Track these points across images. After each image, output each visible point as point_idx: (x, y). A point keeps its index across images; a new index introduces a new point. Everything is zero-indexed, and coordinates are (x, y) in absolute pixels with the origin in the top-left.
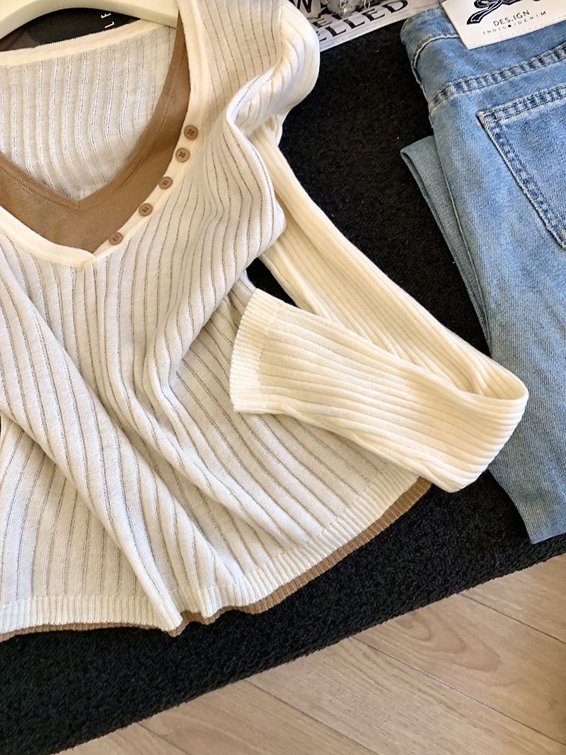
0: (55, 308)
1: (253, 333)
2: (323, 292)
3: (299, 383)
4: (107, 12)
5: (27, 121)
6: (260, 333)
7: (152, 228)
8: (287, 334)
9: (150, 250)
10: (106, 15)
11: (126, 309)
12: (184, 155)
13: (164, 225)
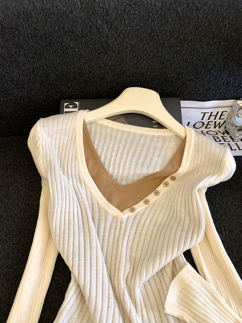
0: (102, 231)
1: (181, 281)
2: (210, 269)
3: (194, 310)
4: (156, 121)
5: (114, 152)
6: (184, 282)
7: (148, 211)
8: (195, 287)
9: (145, 221)
10: (155, 122)
11: (130, 244)
12: (166, 184)
13: (153, 212)
